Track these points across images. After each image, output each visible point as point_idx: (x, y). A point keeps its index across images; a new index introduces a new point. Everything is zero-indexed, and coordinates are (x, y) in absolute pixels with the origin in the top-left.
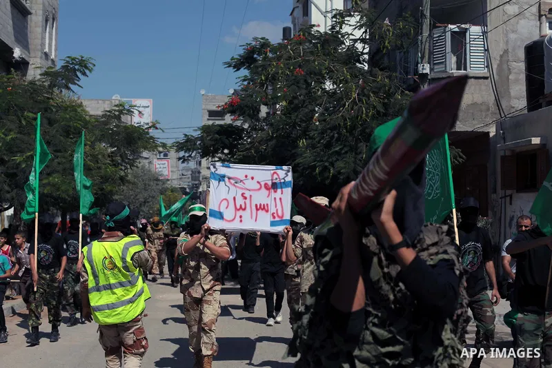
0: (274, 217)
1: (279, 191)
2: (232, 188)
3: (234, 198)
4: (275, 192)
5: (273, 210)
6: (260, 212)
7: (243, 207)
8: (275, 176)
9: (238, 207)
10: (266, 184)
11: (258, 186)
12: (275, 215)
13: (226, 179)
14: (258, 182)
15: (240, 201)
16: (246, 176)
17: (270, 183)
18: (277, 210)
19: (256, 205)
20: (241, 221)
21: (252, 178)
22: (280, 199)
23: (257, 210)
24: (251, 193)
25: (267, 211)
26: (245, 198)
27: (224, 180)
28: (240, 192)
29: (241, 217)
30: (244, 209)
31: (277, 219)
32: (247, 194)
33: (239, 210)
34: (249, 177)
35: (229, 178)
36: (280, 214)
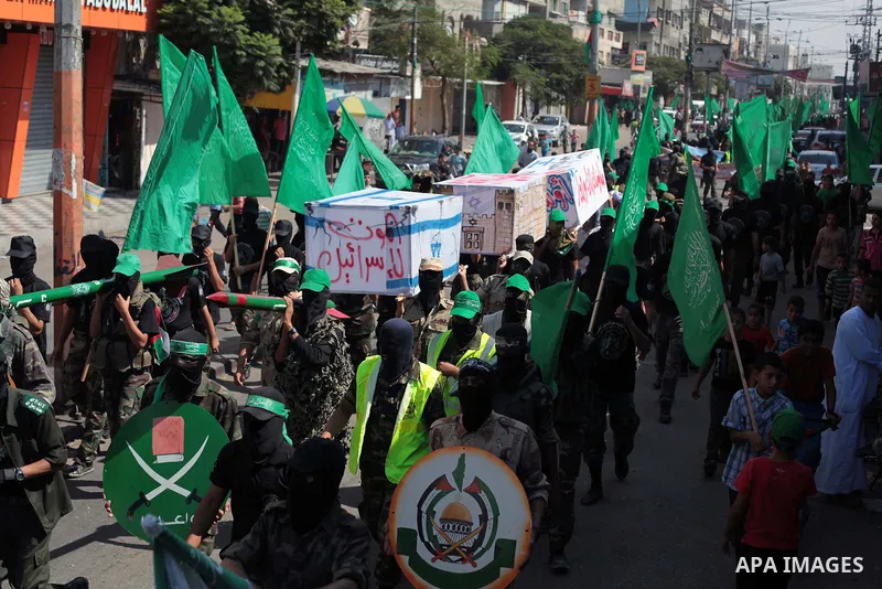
0: (391, 276)
1: (396, 239)
2: (335, 236)
3: (338, 251)
4: (391, 241)
5: (388, 265)
6: (372, 268)
7: (350, 262)
8: (390, 219)
9: (343, 263)
10: (378, 230)
11: (368, 234)
12: (392, 273)
13: (326, 225)
14: (368, 228)
15: (345, 255)
16: (352, 220)
17: (384, 229)
18: (394, 266)
19: (367, 260)
20: (348, 281)
21: (360, 223)
22: (398, 250)
23: (369, 265)
24: (360, 243)
25: (382, 267)
26: (352, 250)
27: (323, 227)
28: (345, 241)
29: (347, 276)
30: (352, 265)
31: (395, 278)
32: (354, 246)
33: (344, 266)
34: (356, 221)
35: (330, 223)
36: (399, 271)
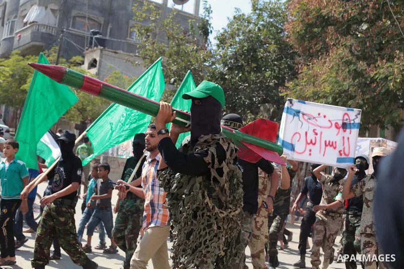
0: (341, 155)
1: (348, 130)
2: (305, 123)
3: (306, 133)
4: (345, 131)
5: (340, 147)
6: (328, 148)
7: (314, 142)
8: (346, 117)
9: (309, 141)
10: (336, 123)
11: (329, 124)
12: (342, 152)
13: (301, 115)
14: (329, 121)
15: (311, 136)
16: (319, 114)
17: (340, 123)
18: (344, 148)
19: (326, 142)
20: (310, 154)
21: (325, 117)
22: (348, 138)
23: (326, 145)
24: (322, 130)
25: (335, 148)
26: (316, 134)
27: (298, 116)
28: (312, 128)
29: (310, 150)
30: (314, 144)
31: (343, 156)
32: (318, 131)
33: (309, 144)
34: (322, 115)
35: (303, 114)
36: (347, 152)
